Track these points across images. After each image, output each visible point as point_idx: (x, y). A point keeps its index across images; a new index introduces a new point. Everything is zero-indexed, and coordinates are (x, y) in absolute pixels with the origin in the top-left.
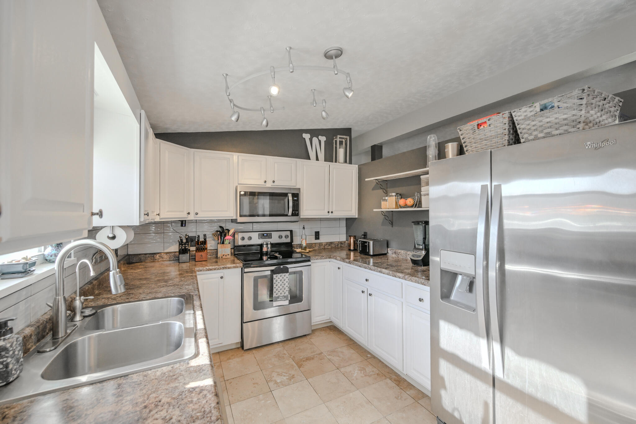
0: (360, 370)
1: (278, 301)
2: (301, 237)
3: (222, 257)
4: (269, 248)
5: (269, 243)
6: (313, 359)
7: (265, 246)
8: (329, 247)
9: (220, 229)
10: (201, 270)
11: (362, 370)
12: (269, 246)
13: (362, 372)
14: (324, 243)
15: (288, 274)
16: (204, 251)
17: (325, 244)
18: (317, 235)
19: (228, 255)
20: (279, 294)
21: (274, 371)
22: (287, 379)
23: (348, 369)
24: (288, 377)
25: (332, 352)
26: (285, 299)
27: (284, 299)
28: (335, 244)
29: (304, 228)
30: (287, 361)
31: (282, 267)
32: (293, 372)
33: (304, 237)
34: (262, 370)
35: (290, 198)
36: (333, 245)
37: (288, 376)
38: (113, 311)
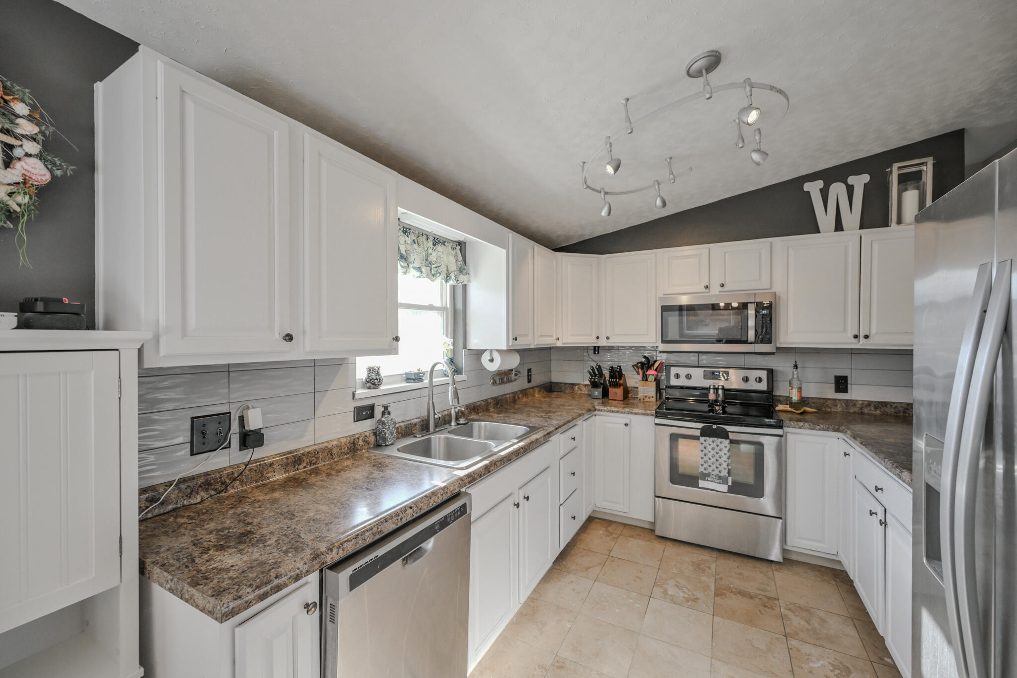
0: (833, 665)
1: (707, 480)
2: (790, 383)
3: (644, 399)
4: (721, 396)
5: (720, 387)
6: (751, 598)
7: (712, 391)
8: (874, 412)
9: (643, 360)
10: (601, 410)
11: (839, 669)
12: (720, 392)
13: (837, 672)
14: (861, 402)
15: (728, 441)
16: (620, 387)
17: (862, 404)
18: (841, 384)
19: (652, 397)
20: (710, 470)
21: (674, 579)
22: (684, 597)
23: (807, 649)
24: (686, 596)
25: (801, 609)
26: (721, 481)
27: (718, 481)
28: (895, 408)
29: (796, 367)
30: (704, 579)
31: (715, 427)
32: (699, 594)
33: (796, 384)
34: (659, 569)
35: (751, 310)
36: (888, 410)
37: (689, 595)
38: (480, 426)
